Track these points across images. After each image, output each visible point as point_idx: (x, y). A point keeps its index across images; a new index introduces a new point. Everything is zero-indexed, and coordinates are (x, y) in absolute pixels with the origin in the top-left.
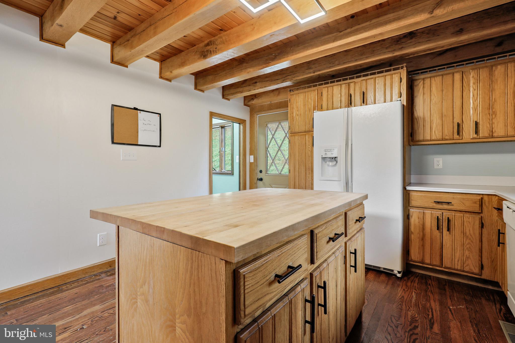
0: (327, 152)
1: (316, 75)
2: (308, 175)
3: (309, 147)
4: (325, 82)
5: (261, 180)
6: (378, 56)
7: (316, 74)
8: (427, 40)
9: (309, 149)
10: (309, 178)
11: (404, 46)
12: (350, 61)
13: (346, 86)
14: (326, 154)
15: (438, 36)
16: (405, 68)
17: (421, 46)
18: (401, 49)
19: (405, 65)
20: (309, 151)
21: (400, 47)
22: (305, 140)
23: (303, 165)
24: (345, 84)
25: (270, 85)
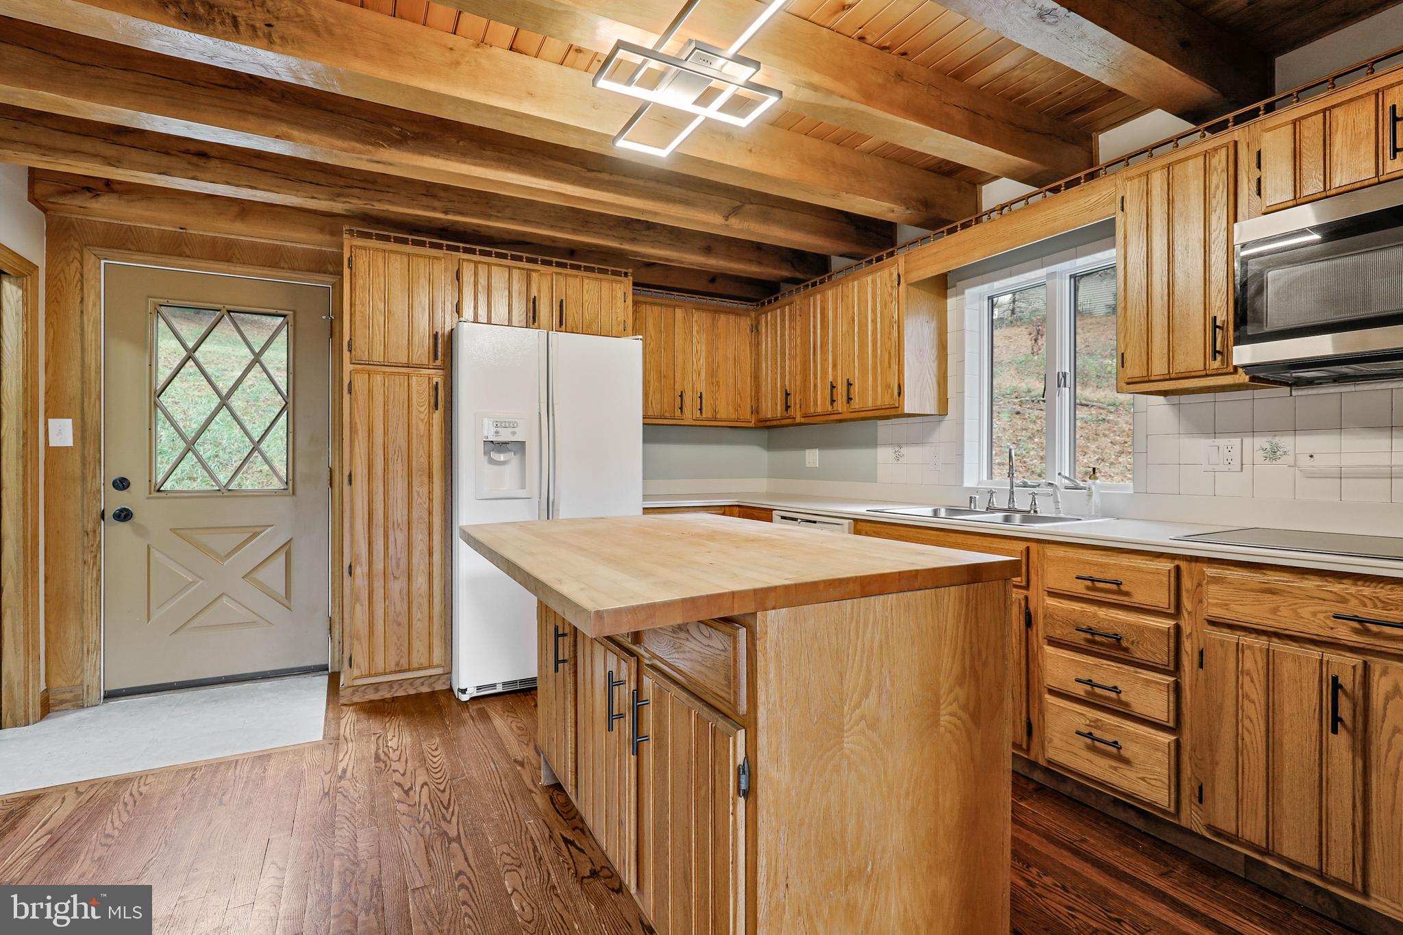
0: (499, 429)
1: (448, 221)
2: (415, 488)
3: (422, 409)
4: (468, 246)
5: (124, 515)
6: (594, 237)
7: (450, 217)
8: (669, 242)
9: (422, 416)
10: (419, 495)
11: (638, 238)
12: (538, 223)
13: (522, 274)
14: (497, 432)
15: (683, 243)
16: (631, 278)
17: (660, 249)
18: (633, 240)
19: (630, 271)
20: (422, 420)
21: (633, 236)
22: (406, 388)
23: (400, 459)
24: (519, 268)
25: (277, 190)
